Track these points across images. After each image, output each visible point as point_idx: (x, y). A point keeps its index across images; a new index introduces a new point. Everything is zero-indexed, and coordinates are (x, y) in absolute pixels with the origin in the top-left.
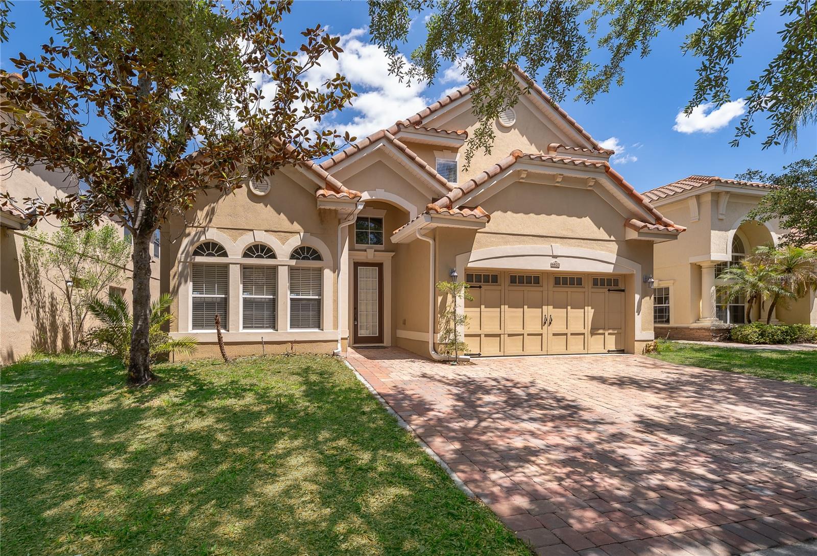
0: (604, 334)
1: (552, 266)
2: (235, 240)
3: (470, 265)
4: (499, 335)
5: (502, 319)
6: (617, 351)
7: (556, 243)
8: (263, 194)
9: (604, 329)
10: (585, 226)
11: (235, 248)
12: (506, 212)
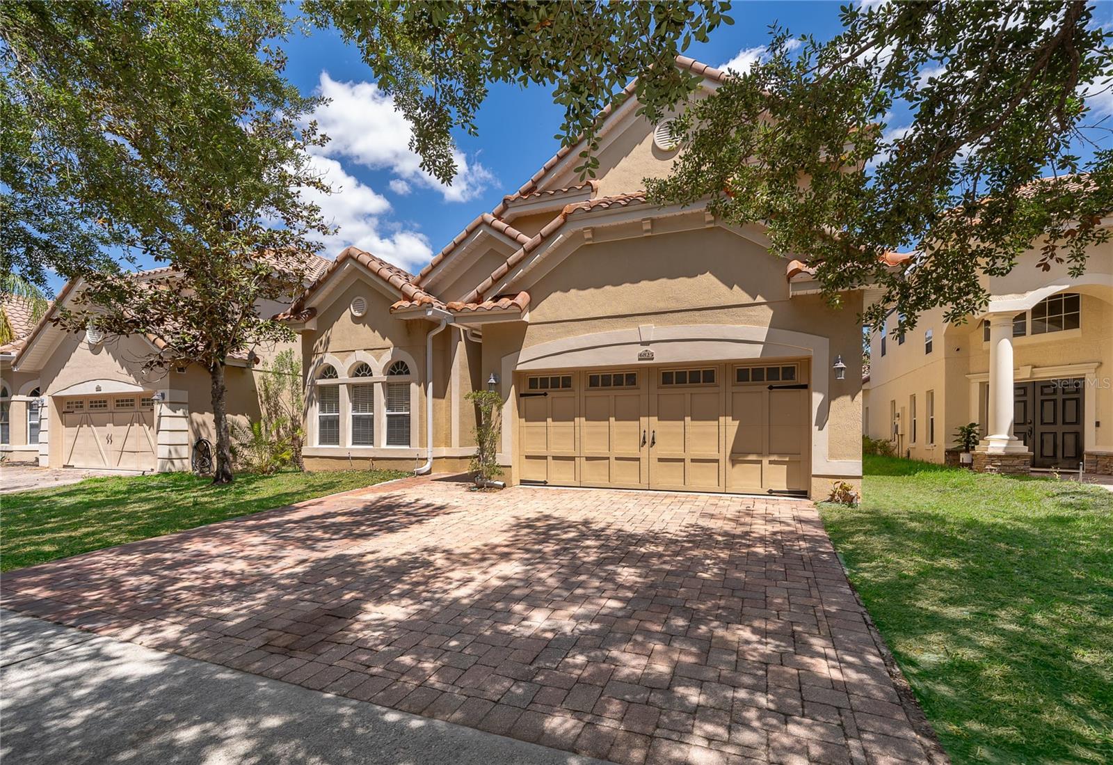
0: (760, 462)
1: (641, 357)
2: (343, 362)
3: (519, 368)
4: (573, 459)
5: (577, 436)
6: (789, 492)
7: (649, 322)
8: (360, 315)
9: (760, 454)
10: (707, 287)
11: (344, 368)
12: (567, 290)
